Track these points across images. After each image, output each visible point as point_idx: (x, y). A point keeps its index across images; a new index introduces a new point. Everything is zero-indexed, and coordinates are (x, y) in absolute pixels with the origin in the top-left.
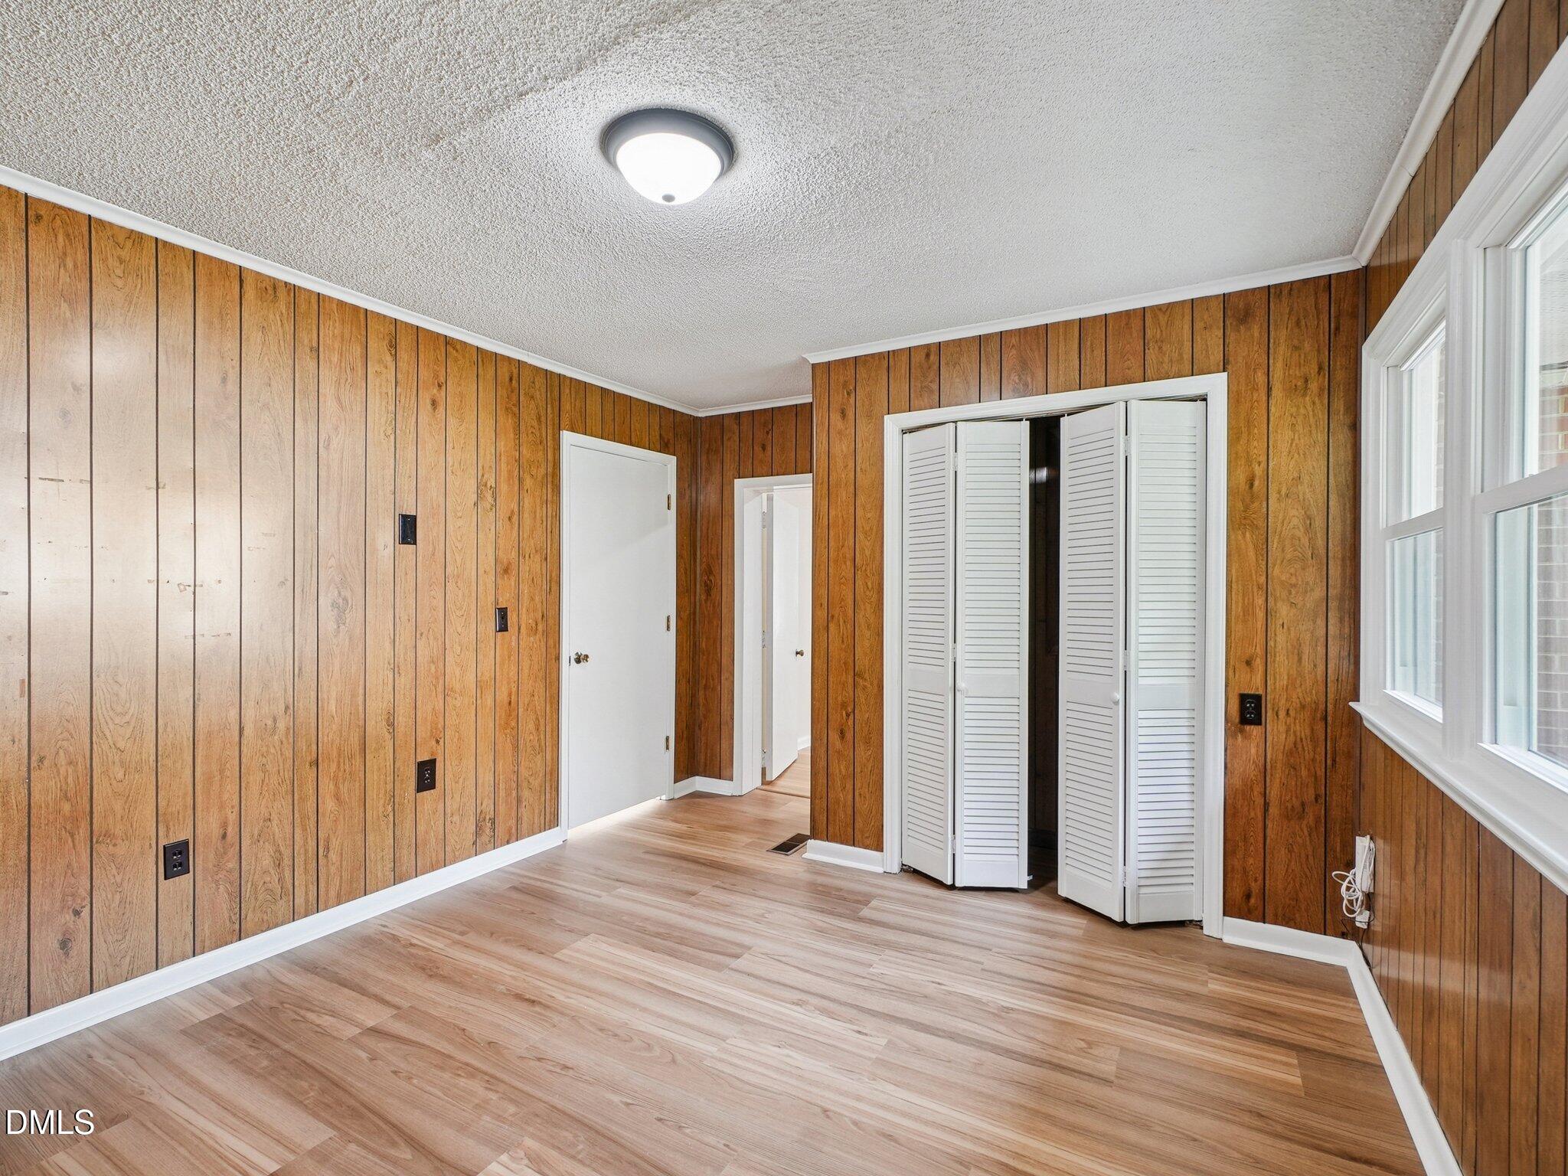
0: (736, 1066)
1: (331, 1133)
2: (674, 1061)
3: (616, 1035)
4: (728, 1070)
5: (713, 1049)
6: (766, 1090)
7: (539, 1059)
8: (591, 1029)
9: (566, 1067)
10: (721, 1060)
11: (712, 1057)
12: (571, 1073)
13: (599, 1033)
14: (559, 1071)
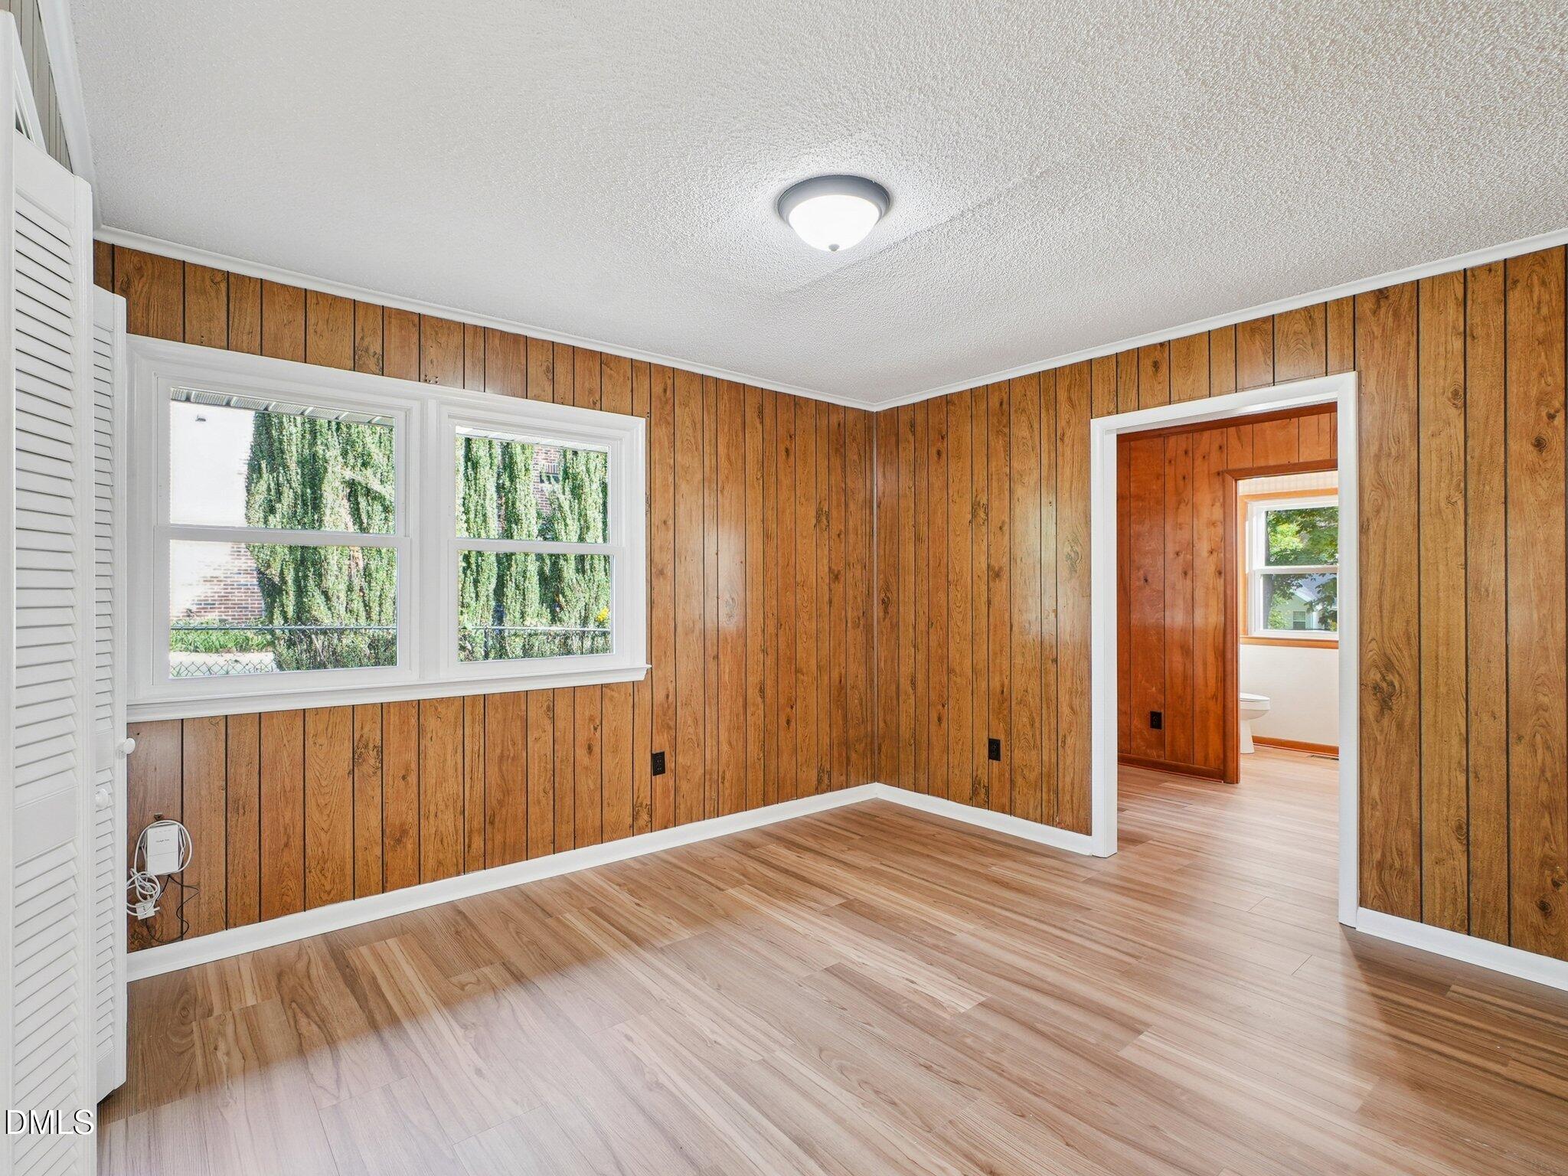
0: (765, 1034)
1: (1119, 1054)
2: (821, 1050)
3: (877, 1092)
4: (775, 1033)
5: (780, 1054)
6: (752, 1011)
7: (957, 1082)
8: (906, 1107)
9: (928, 1068)
10: (776, 1041)
11: (783, 1046)
12: (922, 1061)
13: (897, 1101)
14: (935, 1067)
